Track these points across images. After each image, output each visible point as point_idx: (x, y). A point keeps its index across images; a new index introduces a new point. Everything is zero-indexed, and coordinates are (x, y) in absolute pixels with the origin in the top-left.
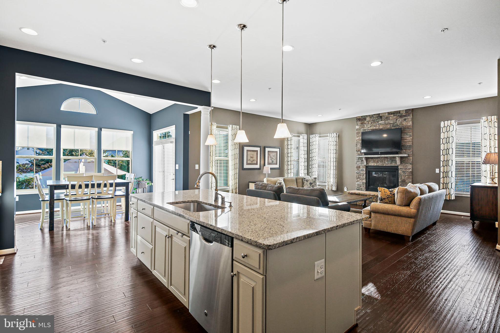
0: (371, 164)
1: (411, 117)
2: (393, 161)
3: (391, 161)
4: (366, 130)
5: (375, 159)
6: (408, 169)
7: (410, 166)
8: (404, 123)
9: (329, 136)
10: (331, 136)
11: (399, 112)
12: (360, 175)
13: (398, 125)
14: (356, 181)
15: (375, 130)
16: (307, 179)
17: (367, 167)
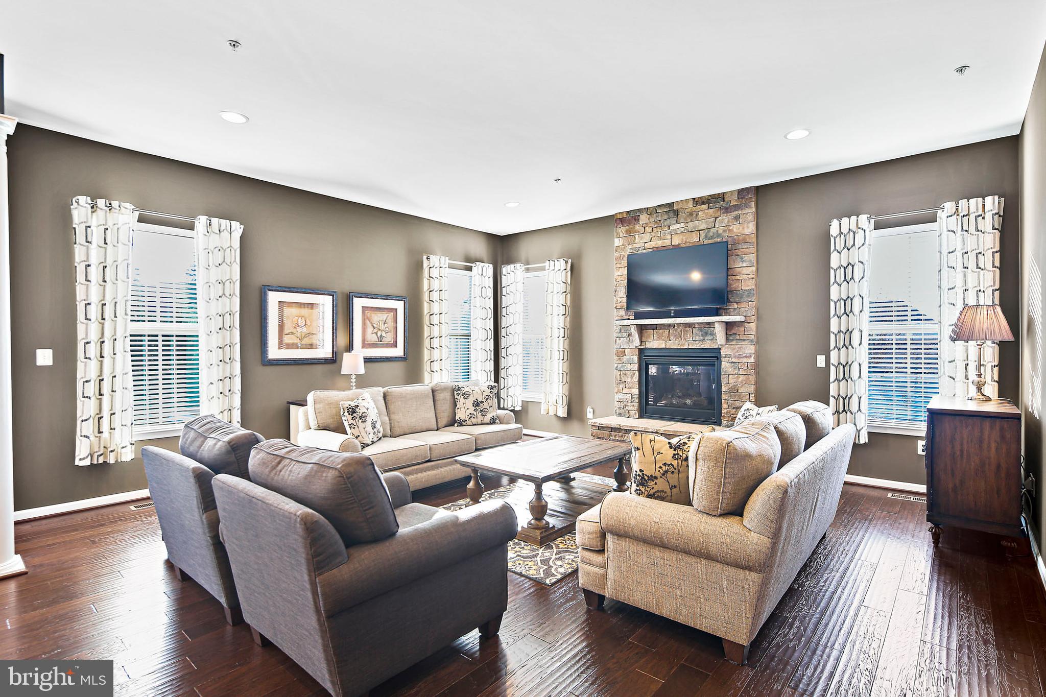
0: (654, 343)
1: (754, 210)
2: (706, 334)
3: (702, 335)
4: (639, 250)
5: (661, 329)
6: (746, 357)
7: (750, 349)
8: (736, 228)
9: (547, 269)
10: (552, 268)
11: (721, 197)
12: (625, 375)
13: (719, 235)
14: (616, 391)
15: (660, 249)
16: (467, 389)
17: (641, 352)
